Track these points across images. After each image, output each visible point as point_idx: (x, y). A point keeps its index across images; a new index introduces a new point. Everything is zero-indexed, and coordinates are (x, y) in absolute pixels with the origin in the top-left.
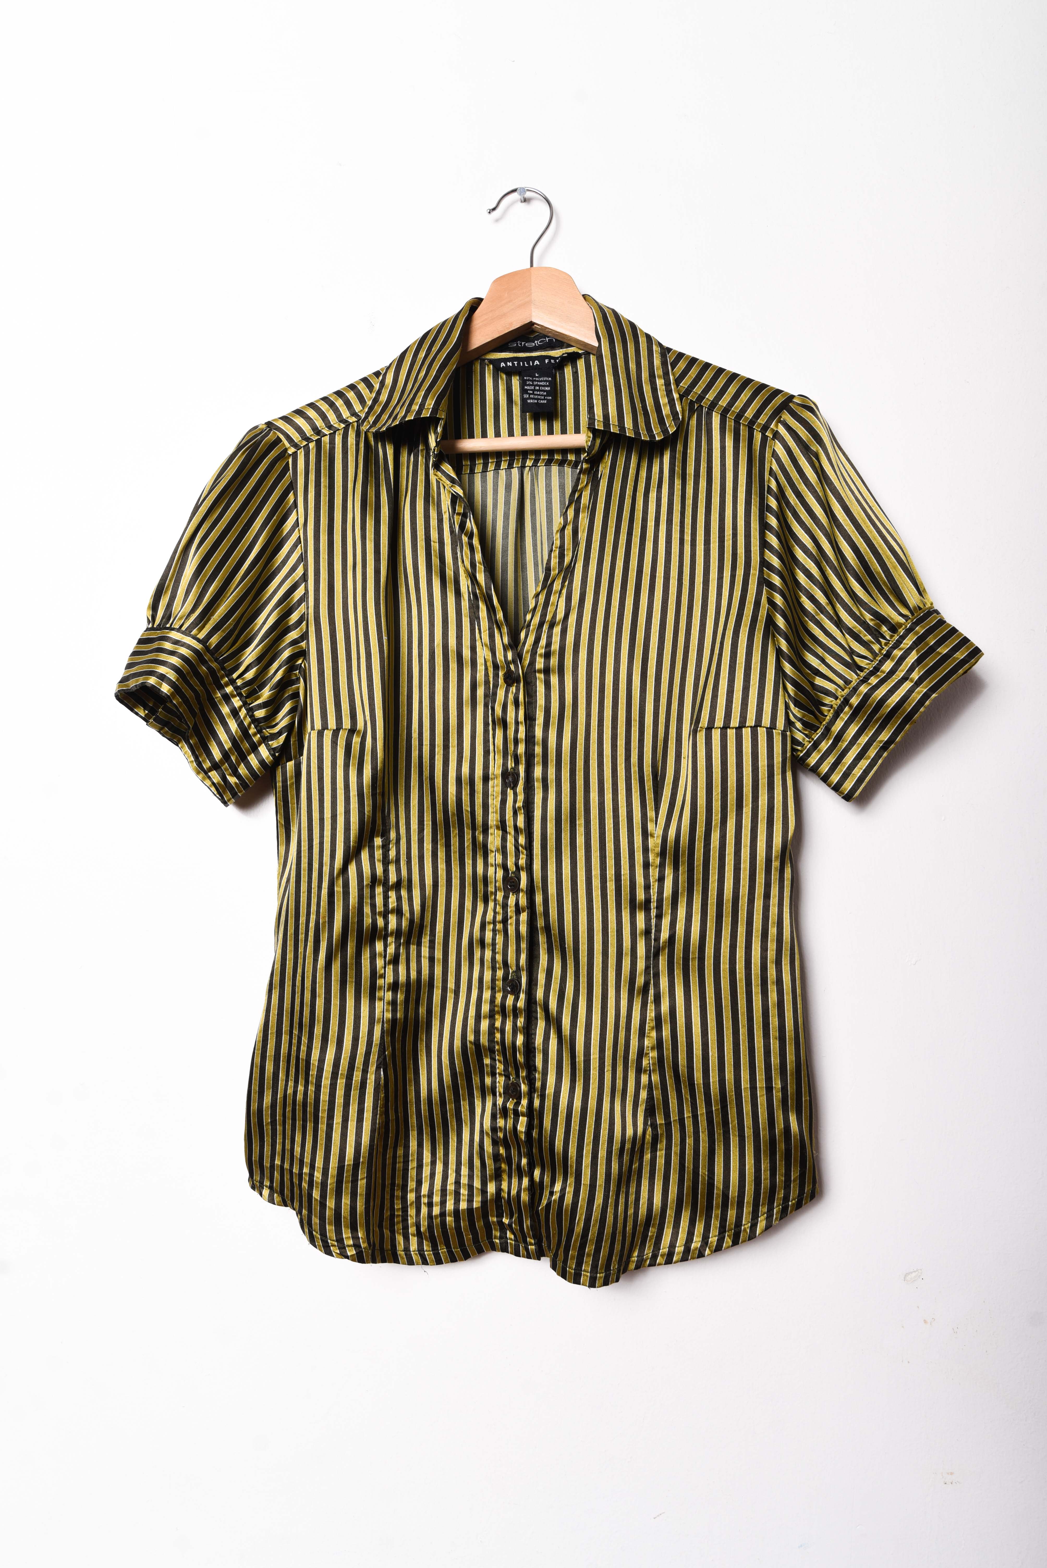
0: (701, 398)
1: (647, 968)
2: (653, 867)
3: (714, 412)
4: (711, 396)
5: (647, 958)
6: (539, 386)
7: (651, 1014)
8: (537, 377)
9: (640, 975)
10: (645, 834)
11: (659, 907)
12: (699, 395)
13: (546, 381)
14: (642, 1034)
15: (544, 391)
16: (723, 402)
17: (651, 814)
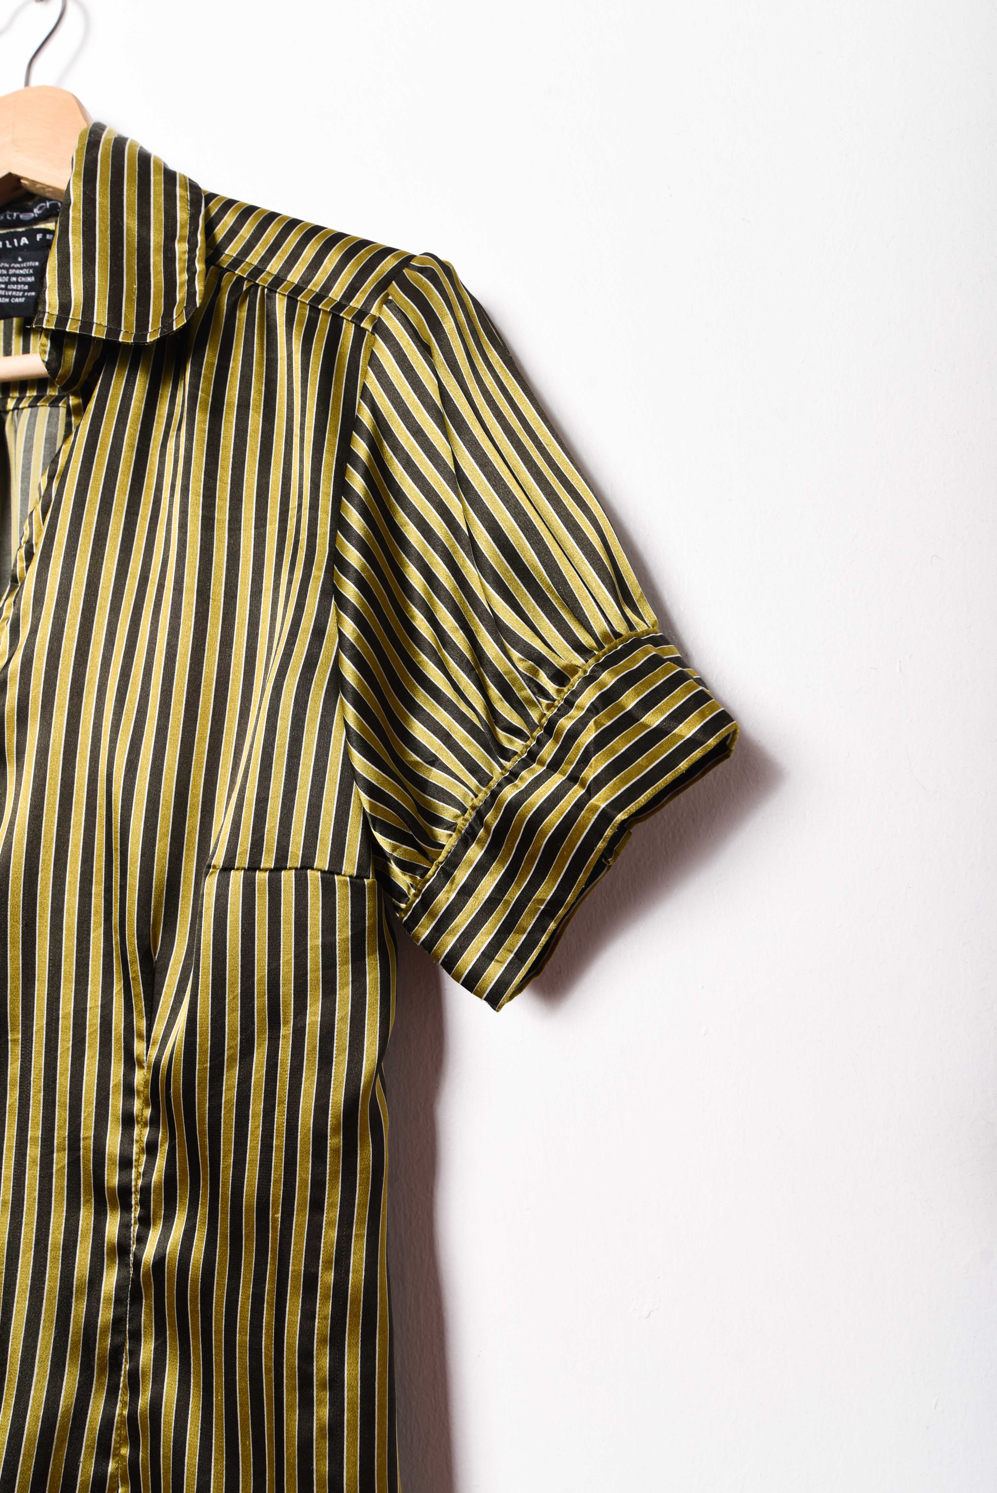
0: (257, 271)
1: (118, 1322)
2: (140, 1125)
3: (277, 295)
4: (274, 266)
5: (119, 1301)
6: (17, 276)
7: (121, 1411)
8: (20, 263)
9: (104, 1332)
10: (131, 1062)
11: (144, 1203)
12: (256, 267)
13: (30, 267)
14: (104, 1451)
15: (24, 283)
16: (294, 277)
17: (140, 1024)
